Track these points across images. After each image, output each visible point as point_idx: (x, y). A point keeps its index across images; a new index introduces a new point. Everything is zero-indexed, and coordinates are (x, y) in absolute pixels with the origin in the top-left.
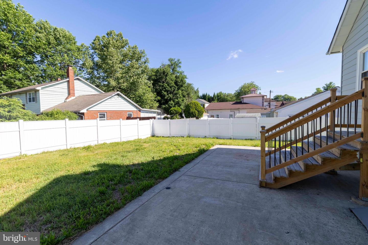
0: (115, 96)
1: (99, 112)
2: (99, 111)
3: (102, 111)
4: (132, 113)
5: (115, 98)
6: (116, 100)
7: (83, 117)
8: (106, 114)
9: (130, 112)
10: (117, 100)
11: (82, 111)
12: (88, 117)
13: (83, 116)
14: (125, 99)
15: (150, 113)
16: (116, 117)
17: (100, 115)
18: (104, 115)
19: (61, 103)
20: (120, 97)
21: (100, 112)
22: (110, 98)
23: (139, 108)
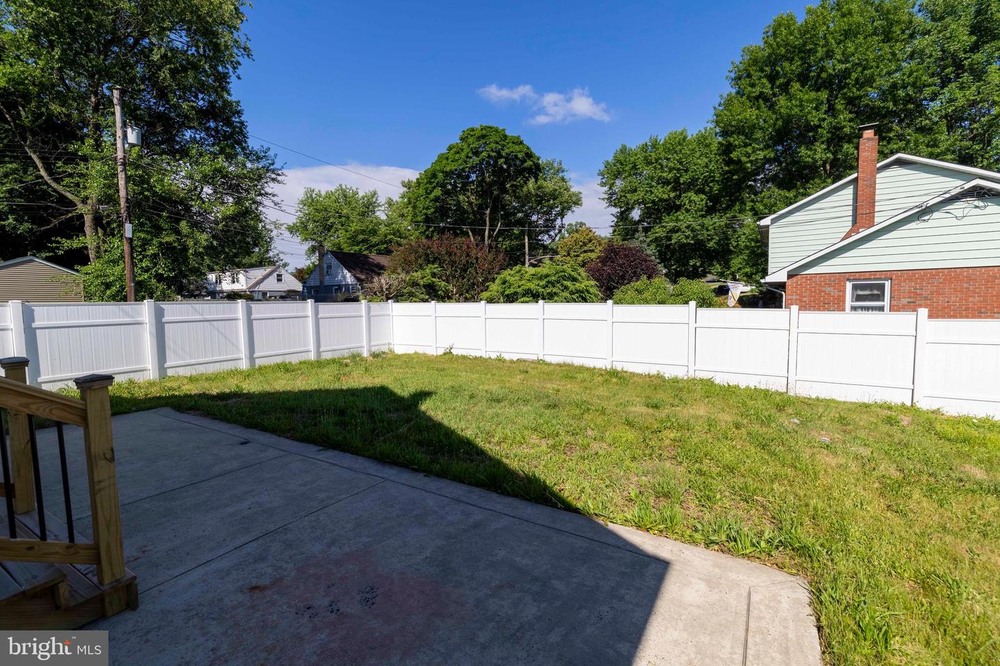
0: (958, 204)
1: (849, 280)
2: (849, 276)
3: (867, 276)
6: (956, 222)
7: (782, 295)
8: (888, 284)
11: (771, 279)
12: (798, 297)
13: (783, 293)
17: (855, 287)
18: (882, 287)
21: (855, 280)
22: (916, 218)
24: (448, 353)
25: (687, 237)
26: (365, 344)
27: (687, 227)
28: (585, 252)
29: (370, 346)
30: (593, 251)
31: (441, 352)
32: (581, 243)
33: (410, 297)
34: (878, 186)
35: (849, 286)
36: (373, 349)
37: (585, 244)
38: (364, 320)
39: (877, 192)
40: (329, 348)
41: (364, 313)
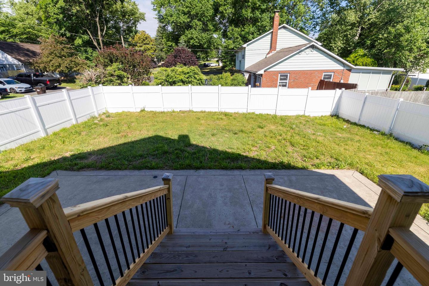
0: (308, 50)
1: (279, 73)
3: (284, 72)
4: (333, 74)
5: (307, 53)
6: (306, 56)
8: (289, 75)
9: (328, 72)
10: (309, 55)
11: (259, 73)
12: (266, 79)
13: (261, 78)
14: (323, 53)
15: (373, 73)
16: (303, 80)
17: (281, 76)
18: (287, 76)
19: (262, 59)
20: (316, 49)
21: (281, 73)
22: (298, 53)
23: (348, 66)
24: (143, 111)
25: (196, 42)
26: (95, 110)
27: (196, 37)
28: (145, 44)
29: (98, 111)
30: (148, 44)
31: (139, 110)
32: (142, 40)
33: (111, 82)
34: (278, 35)
35: (279, 75)
36: (99, 112)
37: (144, 40)
38: (92, 97)
39: (278, 38)
40: (80, 116)
41: (91, 93)
